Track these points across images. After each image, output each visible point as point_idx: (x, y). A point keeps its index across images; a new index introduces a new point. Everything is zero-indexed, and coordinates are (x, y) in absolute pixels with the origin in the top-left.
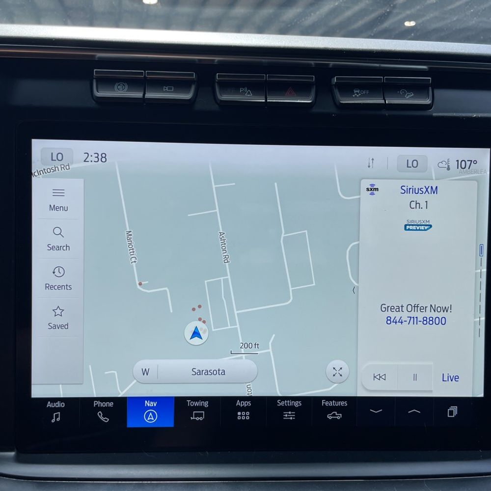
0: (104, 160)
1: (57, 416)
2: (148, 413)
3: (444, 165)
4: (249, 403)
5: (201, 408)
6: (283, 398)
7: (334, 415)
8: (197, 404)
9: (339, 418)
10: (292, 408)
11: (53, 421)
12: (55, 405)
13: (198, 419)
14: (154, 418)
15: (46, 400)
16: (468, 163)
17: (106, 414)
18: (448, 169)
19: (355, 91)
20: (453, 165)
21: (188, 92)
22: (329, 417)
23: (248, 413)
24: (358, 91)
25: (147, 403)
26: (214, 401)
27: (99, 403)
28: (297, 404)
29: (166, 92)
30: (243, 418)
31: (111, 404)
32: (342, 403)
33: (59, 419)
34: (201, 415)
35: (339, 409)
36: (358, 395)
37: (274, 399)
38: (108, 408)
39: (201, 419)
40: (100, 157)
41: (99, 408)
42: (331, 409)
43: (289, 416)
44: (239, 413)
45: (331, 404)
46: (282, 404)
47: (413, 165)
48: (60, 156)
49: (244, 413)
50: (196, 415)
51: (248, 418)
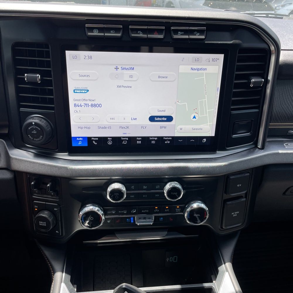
0: (91, 58)
1: (80, 142)
2: (109, 142)
3: (208, 60)
4: (141, 139)
5: (126, 140)
6: (151, 137)
7: (167, 142)
8: (124, 139)
9: (168, 143)
10: (154, 140)
11: (79, 144)
12: (79, 139)
13: (125, 143)
14: (111, 143)
15: (76, 137)
16: (216, 60)
17: (96, 142)
18: (209, 62)
19: (179, 33)
20: (211, 60)
21: (120, 34)
22: (166, 142)
23: (140, 141)
24: (180, 33)
25: (109, 139)
26: (130, 138)
27: (93, 138)
28: (156, 139)
29: (112, 33)
30: (139, 143)
31: (97, 139)
32: (170, 138)
33: (81, 143)
34: (126, 142)
35: (169, 140)
36: (175, 136)
37: (149, 137)
38: (96, 140)
39: (126, 143)
40: (90, 57)
41: (93, 140)
42: (166, 140)
43: (153, 142)
44: (138, 142)
45: (166, 138)
46: (151, 139)
47: (197, 60)
48: (76, 57)
49: (139, 141)
50: (124, 142)
51: (140, 143)
